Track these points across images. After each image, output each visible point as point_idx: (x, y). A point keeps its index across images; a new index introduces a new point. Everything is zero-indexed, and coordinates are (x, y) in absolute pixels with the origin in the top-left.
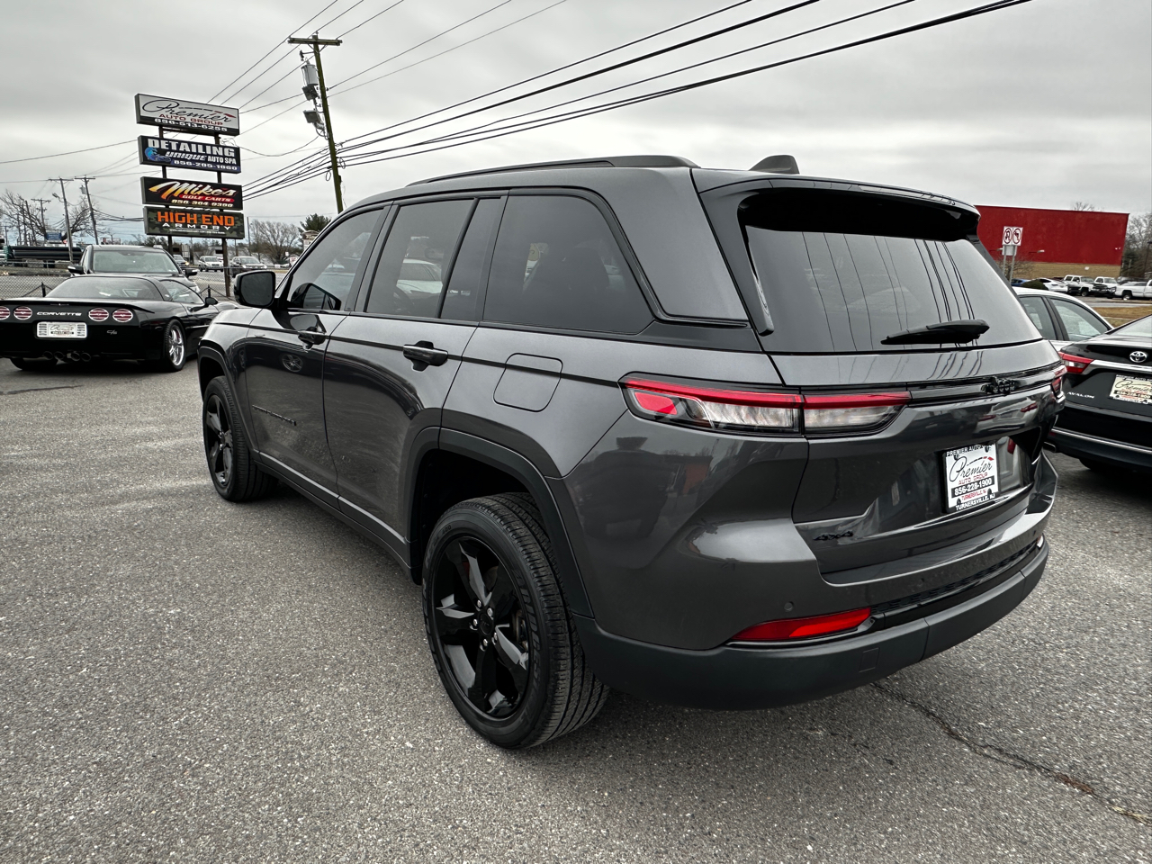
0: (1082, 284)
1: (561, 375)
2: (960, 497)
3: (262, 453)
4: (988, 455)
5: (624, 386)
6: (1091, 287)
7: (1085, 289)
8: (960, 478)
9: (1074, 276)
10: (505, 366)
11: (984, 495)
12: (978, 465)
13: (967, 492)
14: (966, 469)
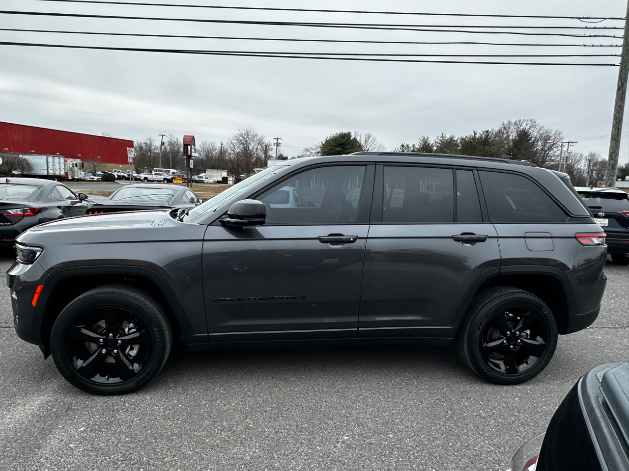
0: (122, 174)
1: (552, 237)
3: (210, 334)
5: (575, 238)
6: (126, 176)
7: (124, 176)
9: (117, 170)
10: (525, 237)
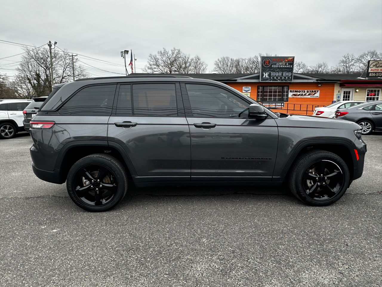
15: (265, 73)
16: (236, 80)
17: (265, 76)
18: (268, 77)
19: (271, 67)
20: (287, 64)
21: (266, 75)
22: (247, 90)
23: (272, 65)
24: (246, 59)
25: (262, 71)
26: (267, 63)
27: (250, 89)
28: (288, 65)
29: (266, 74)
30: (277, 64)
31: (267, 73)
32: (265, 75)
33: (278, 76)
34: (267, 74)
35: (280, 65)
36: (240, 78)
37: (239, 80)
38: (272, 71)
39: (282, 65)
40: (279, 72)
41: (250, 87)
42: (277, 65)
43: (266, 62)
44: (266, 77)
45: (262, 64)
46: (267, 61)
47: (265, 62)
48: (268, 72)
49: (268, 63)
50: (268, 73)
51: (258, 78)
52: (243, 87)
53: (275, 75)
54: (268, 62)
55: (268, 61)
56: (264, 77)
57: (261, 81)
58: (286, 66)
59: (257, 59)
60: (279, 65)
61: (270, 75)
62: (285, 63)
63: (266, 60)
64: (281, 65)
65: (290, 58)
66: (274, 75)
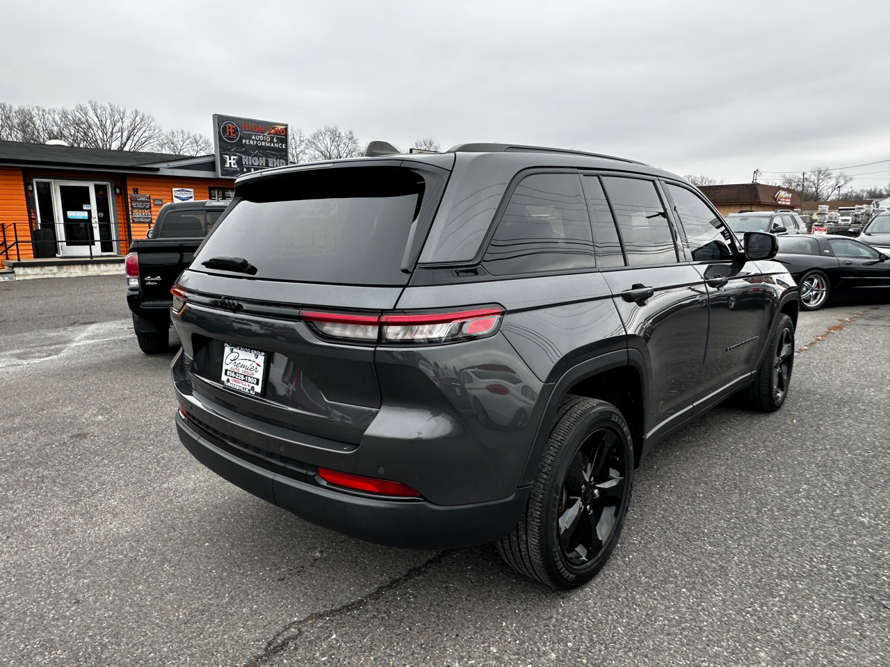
2: (230, 378)
4: (257, 361)
8: (232, 365)
11: (248, 387)
12: (247, 363)
13: (235, 377)
14: (237, 361)
15: (228, 157)
16: (158, 169)
17: (230, 163)
18: (236, 166)
19: (239, 144)
20: (275, 141)
21: (233, 162)
22: (184, 196)
23: (241, 138)
24: (54, 111)
25: (220, 151)
26: (230, 132)
27: (192, 195)
28: (276, 143)
29: (230, 159)
30: (253, 137)
31: (232, 157)
32: (228, 161)
33: (259, 165)
34: (234, 159)
35: (259, 140)
36: (165, 165)
37: (165, 170)
38: (242, 153)
39: (263, 141)
40: (260, 156)
41: (192, 190)
42: (253, 140)
43: (228, 130)
44: (233, 166)
45: (219, 132)
46: (229, 128)
47: (224, 130)
48: (235, 155)
49: (233, 133)
50: (235, 157)
51: (211, 166)
52: (174, 189)
53: (253, 165)
54: (232, 131)
55: (233, 129)
56: (228, 166)
57: (220, 176)
58: (272, 145)
59: (86, 114)
60: (257, 141)
61: (239, 162)
62: (270, 137)
63: (226, 124)
64: (261, 141)
65: (280, 128)
66: (250, 164)
